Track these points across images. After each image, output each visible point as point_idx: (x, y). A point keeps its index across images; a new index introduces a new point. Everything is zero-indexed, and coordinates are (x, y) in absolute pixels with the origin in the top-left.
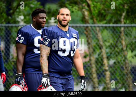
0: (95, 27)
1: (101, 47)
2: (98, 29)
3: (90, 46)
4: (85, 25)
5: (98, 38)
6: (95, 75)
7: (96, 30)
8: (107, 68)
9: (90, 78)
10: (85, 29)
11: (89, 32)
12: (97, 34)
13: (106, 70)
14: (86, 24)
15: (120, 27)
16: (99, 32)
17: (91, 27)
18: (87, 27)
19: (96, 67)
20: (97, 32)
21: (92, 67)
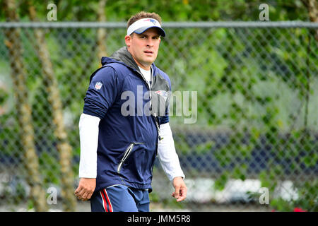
0: (32, 28)
1: (49, 81)
2: (39, 34)
3: (19, 77)
4: (8, 25)
5: (41, 57)
6: (31, 153)
7: (36, 37)
8: (63, 135)
9: (21, 161)
10: (8, 36)
11: (16, 41)
12: (37, 48)
13: (60, 140)
14: (8, 21)
15: (97, 29)
16: (42, 42)
17: (23, 28)
18: (12, 29)
19: (36, 132)
20: (38, 41)
21: (25, 132)
